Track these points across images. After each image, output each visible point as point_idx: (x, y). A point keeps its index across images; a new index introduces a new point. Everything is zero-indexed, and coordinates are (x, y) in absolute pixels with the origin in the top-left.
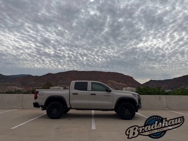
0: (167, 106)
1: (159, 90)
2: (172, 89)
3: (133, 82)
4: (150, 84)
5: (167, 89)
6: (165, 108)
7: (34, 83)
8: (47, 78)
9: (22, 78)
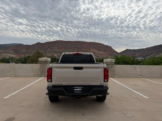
0: (141, 74)
1: (134, 59)
2: (144, 57)
3: (111, 51)
4: (125, 53)
5: (140, 57)
6: (138, 76)
7: (26, 51)
8: (36, 46)
9: (14, 46)
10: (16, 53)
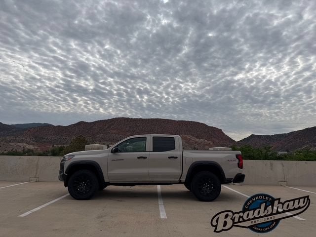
0: (285, 178)
1: (267, 152)
2: (288, 151)
3: (222, 139)
4: (250, 142)
5: (279, 151)
6: (280, 183)
7: (56, 138)
8: (77, 129)
9: (34, 128)
10: (36, 142)
